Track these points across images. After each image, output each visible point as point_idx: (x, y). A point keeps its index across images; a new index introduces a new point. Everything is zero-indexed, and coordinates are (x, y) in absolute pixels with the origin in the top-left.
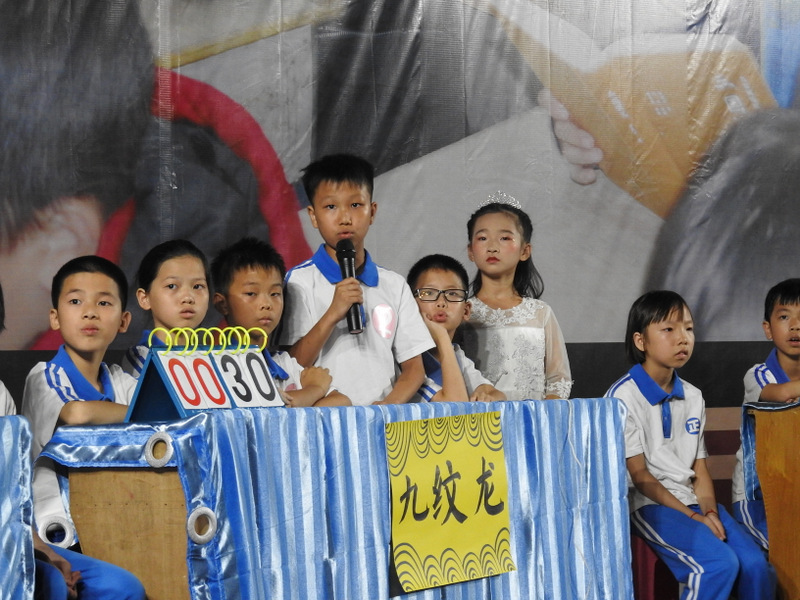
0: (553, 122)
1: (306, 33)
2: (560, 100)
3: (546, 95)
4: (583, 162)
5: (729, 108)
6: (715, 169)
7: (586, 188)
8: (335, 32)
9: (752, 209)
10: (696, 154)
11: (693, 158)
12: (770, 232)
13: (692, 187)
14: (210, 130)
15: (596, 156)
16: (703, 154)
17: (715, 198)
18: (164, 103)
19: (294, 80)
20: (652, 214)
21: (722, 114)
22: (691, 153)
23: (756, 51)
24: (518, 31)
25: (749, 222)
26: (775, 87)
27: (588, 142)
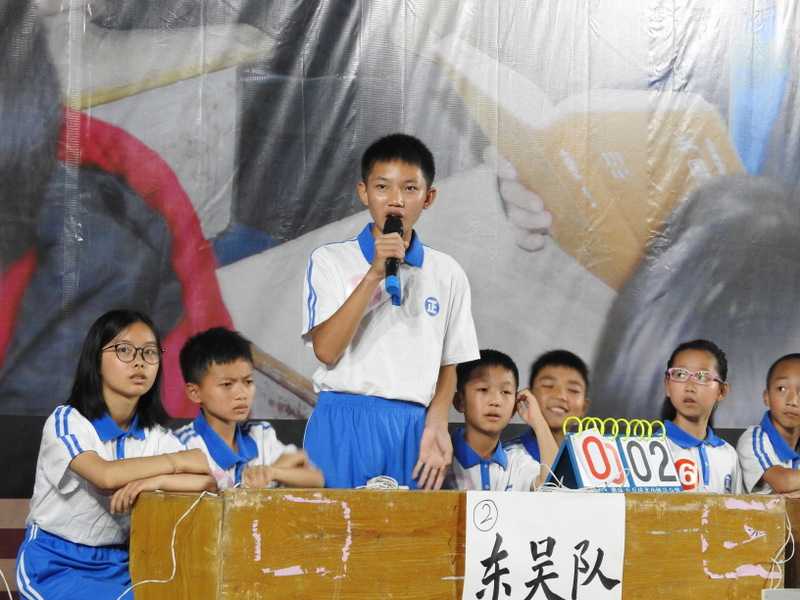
0: (499, 181)
1: (230, 75)
2: (507, 159)
3: (492, 152)
4: (530, 227)
5: (693, 173)
6: (675, 239)
7: (533, 254)
8: (261, 76)
9: (715, 284)
10: (654, 222)
11: (652, 226)
12: (733, 310)
13: (649, 258)
14: (122, 178)
15: (544, 221)
16: (663, 222)
17: (674, 270)
18: (72, 147)
19: (216, 126)
20: (604, 285)
21: (684, 180)
22: (649, 220)
23: (724, 112)
24: (464, 82)
25: (711, 297)
26: (744, 151)
27: (536, 204)
